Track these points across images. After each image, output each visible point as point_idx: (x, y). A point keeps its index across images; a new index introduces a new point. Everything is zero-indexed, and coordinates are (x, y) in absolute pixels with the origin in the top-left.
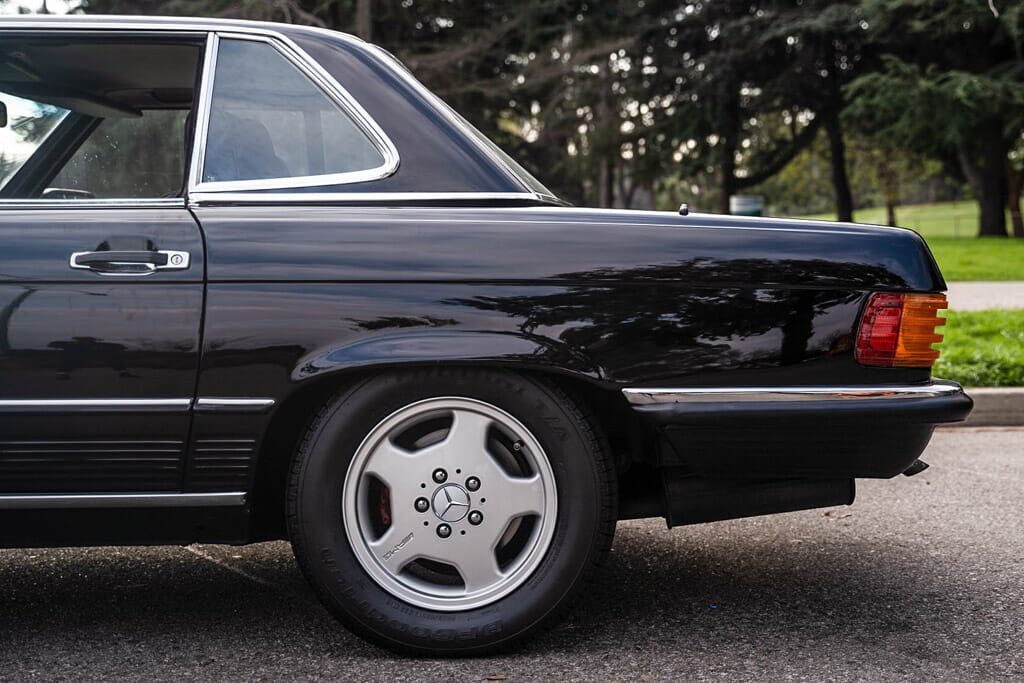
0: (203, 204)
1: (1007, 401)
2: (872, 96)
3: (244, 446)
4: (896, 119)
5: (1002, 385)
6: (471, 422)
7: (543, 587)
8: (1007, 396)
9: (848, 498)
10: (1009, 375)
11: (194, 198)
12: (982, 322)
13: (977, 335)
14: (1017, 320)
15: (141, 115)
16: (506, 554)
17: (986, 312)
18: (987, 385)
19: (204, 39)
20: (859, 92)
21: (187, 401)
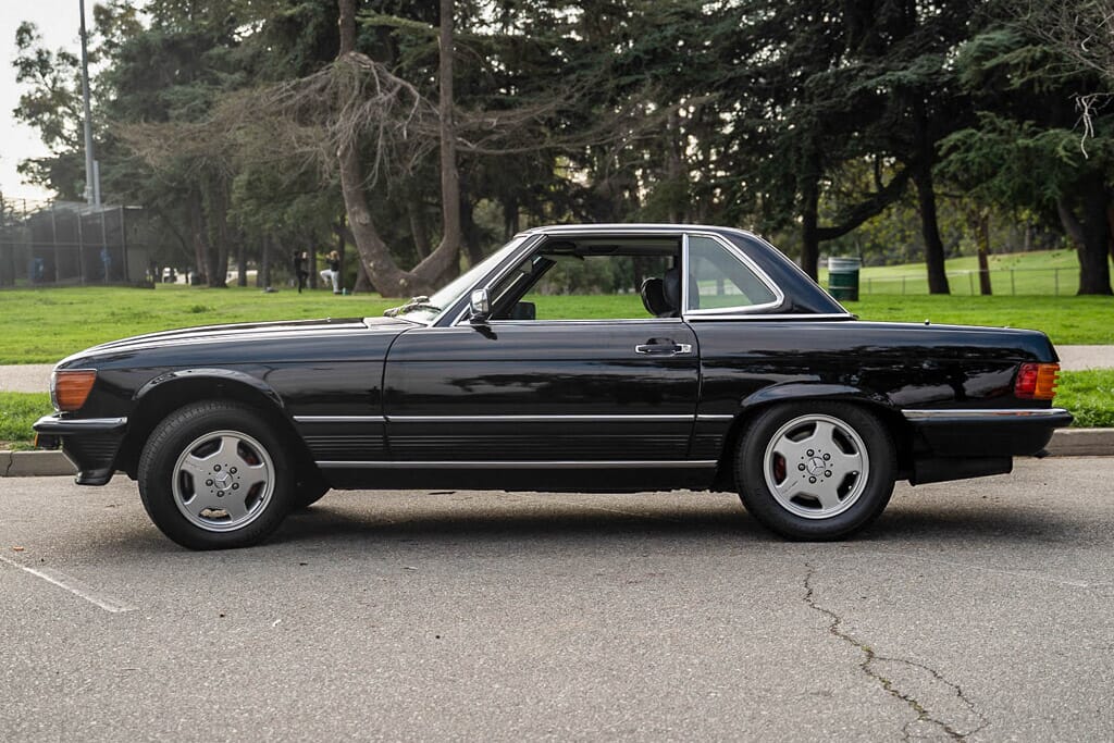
0: (691, 321)
1: (1099, 438)
2: (968, 150)
3: (719, 437)
4: (994, 174)
5: (1096, 426)
6: (825, 427)
7: (861, 508)
8: (1100, 434)
9: (1008, 469)
10: (1101, 419)
11: (686, 318)
12: (1081, 380)
13: (1078, 390)
14: (1110, 378)
15: (583, 259)
16: (843, 491)
17: (1085, 372)
18: (1086, 427)
19: (681, 237)
20: (954, 148)
21: (692, 416)
